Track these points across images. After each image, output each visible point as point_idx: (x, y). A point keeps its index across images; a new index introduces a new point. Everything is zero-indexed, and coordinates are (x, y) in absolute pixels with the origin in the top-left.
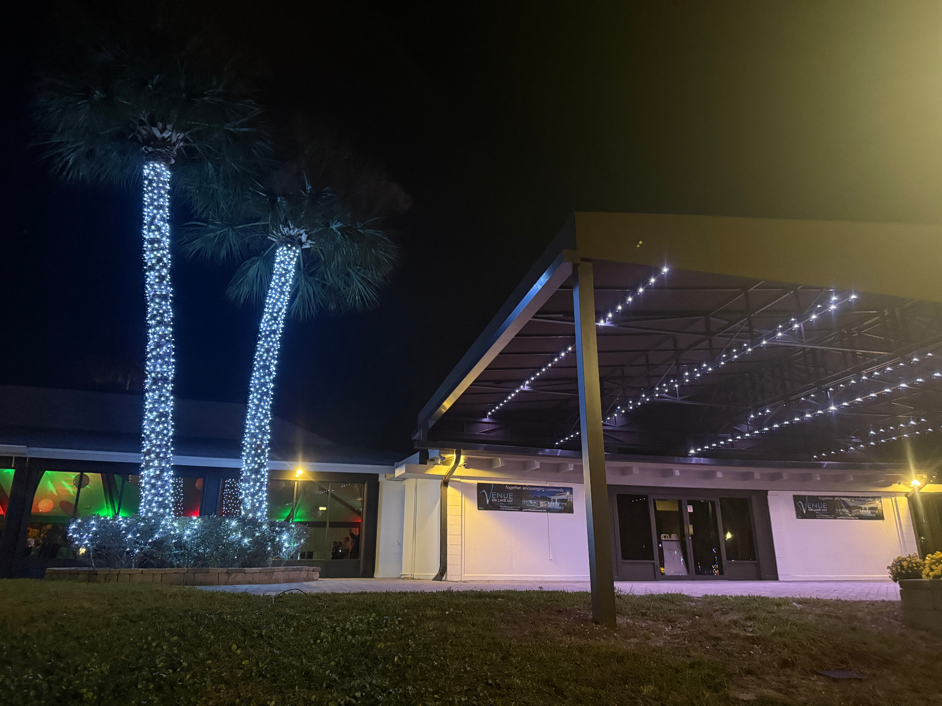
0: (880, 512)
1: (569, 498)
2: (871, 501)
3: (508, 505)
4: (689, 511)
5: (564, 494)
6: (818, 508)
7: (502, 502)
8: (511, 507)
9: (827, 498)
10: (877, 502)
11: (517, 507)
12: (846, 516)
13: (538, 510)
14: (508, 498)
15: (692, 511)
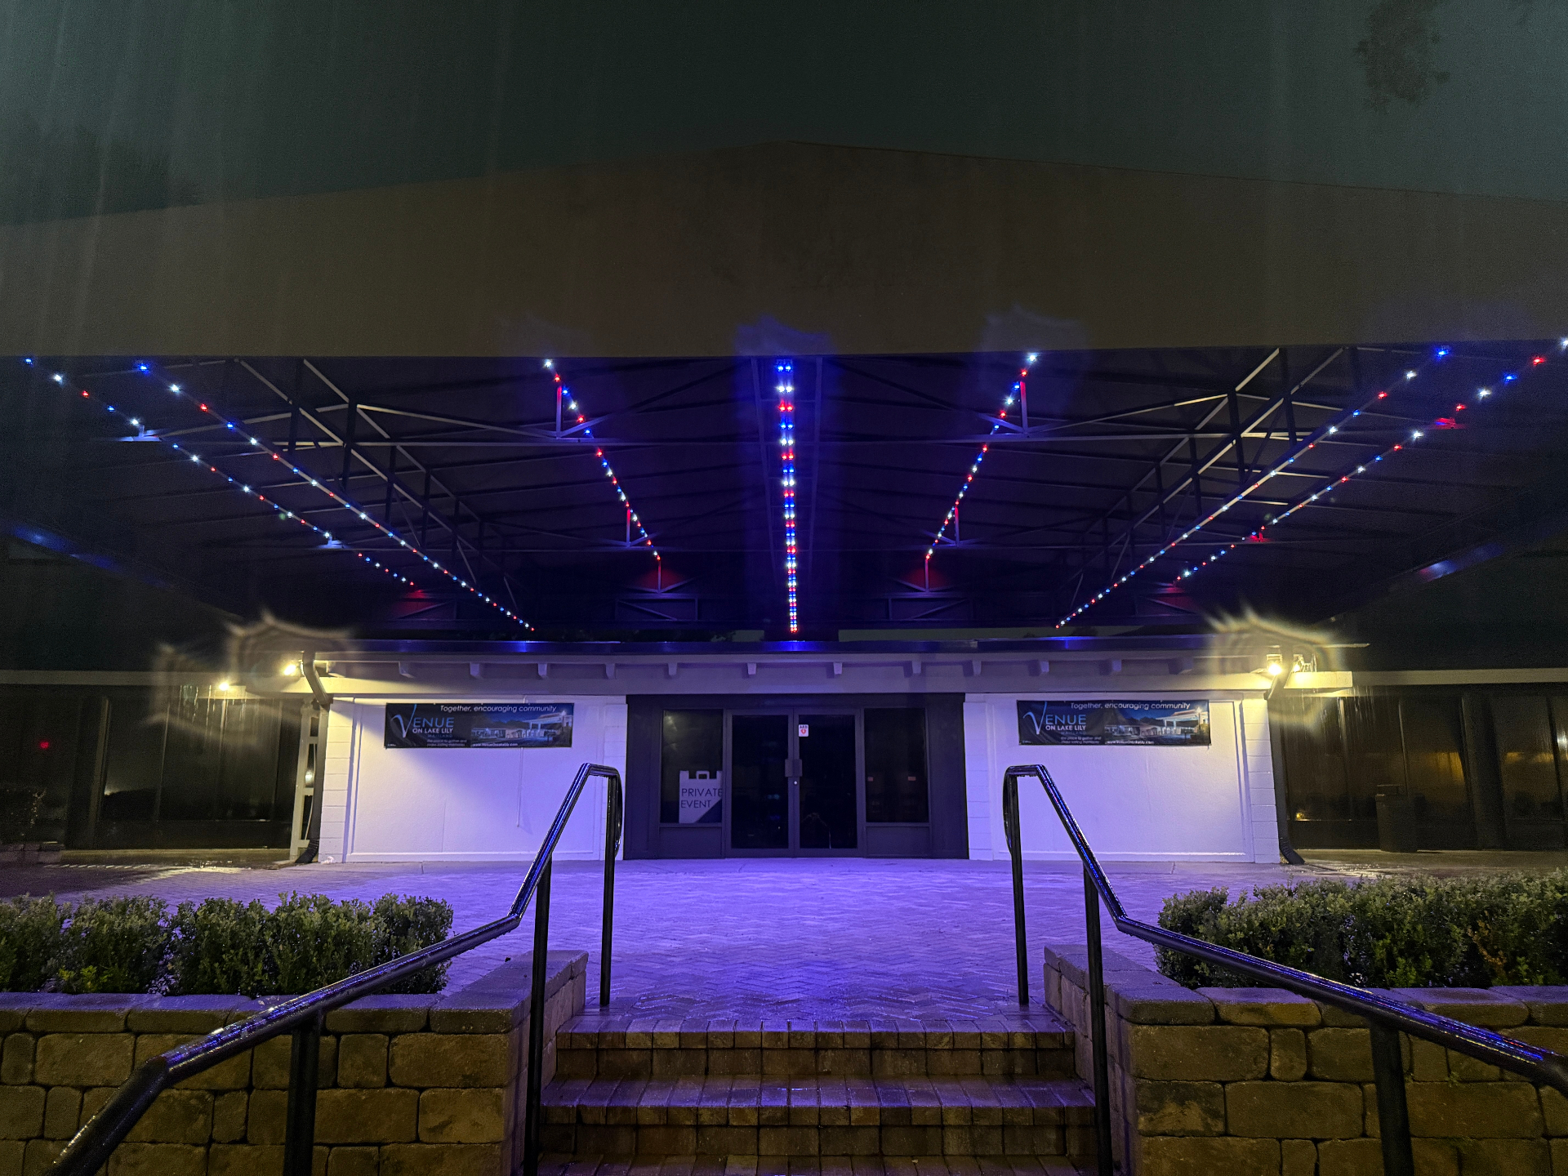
0: (1204, 729)
1: (565, 722)
2: (1185, 709)
3: (444, 739)
4: (801, 734)
5: (556, 716)
6: (1067, 724)
7: (432, 734)
8: (450, 742)
9: (1090, 705)
10: (1199, 710)
11: (462, 741)
12: (1125, 738)
13: (500, 745)
14: (444, 727)
15: (807, 734)
